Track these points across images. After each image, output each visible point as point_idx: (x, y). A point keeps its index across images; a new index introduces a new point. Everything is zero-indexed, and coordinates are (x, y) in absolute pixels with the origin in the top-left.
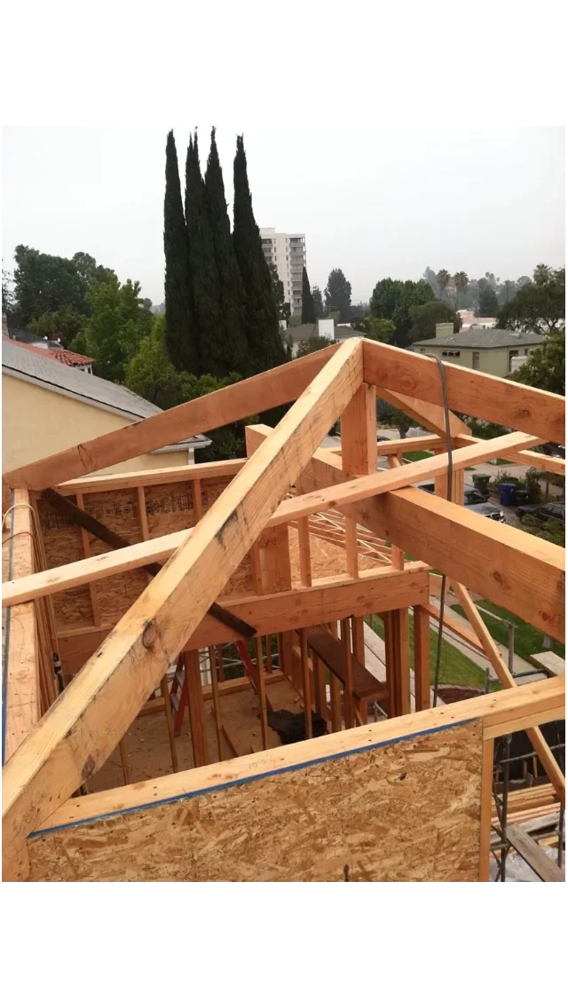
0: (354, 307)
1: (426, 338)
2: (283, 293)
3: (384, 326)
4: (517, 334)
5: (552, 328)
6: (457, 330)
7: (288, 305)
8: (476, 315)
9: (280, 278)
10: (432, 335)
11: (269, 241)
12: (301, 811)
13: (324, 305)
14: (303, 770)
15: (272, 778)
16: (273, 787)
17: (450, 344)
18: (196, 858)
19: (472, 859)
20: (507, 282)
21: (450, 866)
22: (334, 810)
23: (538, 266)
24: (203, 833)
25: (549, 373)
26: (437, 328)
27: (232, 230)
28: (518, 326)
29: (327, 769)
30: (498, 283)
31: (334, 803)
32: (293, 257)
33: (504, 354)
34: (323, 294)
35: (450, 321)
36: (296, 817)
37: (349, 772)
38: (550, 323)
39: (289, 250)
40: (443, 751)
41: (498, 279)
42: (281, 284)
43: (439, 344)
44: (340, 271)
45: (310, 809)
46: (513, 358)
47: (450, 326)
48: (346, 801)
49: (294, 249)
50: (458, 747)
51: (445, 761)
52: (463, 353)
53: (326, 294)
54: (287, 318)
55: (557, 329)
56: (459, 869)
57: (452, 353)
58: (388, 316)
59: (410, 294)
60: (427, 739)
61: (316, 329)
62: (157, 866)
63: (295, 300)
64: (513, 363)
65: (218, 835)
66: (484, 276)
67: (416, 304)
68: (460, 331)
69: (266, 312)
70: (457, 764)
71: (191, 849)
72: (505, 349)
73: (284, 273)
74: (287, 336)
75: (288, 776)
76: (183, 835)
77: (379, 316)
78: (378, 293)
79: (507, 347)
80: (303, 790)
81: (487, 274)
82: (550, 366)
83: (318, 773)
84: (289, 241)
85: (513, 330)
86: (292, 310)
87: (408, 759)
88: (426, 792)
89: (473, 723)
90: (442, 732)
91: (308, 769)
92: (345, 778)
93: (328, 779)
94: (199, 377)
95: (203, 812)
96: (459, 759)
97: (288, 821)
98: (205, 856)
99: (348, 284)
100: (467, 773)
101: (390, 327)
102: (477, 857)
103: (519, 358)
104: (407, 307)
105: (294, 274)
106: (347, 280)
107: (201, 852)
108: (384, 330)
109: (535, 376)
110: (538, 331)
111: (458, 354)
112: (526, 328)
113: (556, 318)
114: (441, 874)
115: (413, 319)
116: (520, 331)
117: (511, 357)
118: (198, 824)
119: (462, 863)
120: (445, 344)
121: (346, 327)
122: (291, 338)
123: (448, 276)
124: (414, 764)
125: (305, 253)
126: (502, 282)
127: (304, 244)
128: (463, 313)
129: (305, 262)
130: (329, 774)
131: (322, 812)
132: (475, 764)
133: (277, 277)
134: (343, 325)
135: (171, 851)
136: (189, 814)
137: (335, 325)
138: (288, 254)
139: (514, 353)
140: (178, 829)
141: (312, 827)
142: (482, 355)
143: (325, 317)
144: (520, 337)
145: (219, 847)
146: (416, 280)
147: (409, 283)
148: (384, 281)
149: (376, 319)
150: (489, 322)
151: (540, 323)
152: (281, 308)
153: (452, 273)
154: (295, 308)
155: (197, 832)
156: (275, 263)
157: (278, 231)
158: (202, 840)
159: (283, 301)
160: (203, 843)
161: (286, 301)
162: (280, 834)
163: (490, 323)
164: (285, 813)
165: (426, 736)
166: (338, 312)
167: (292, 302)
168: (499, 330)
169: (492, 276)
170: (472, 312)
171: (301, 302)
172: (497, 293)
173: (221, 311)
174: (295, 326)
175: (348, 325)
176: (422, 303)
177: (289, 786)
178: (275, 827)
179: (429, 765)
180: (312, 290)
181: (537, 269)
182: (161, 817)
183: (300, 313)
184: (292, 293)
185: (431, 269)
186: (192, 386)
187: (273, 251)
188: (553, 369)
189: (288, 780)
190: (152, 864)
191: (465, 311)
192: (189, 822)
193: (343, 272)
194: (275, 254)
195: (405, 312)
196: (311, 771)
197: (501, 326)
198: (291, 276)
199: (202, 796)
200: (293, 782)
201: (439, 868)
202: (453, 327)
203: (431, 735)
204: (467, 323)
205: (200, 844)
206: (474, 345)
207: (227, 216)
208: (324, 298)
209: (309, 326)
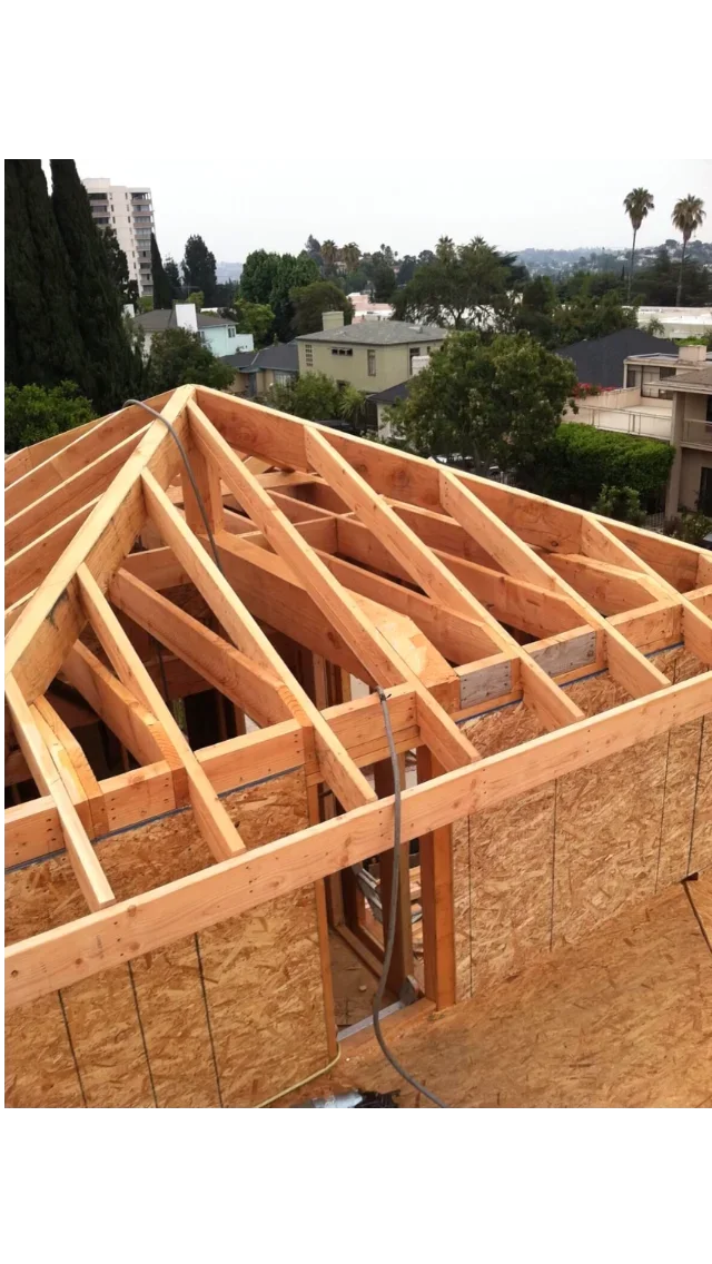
0: (221, 285)
1: (312, 331)
2: (126, 267)
3: (259, 313)
4: (417, 328)
5: (459, 320)
6: (348, 320)
7: (134, 285)
8: (372, 301)
9: (121, 248)
10: (319, 327)
11: (103, 196)
12: (145, 864)
13: (182, 282)
14: (144, 828)
15: (115, 837)
16: (117, 846)
17: (342, 339)
18: (51, 917)
19: (308, 895)
20: (407, 257)
21: (289, 903)
22: (176, 861)
23: (441, 240)
24: (57, 893)
25: (452, 379)
26: (324, 318)
27: (50, 192)
28: (418, 318)
29: (166, 825)
30: (397, 259)
31: (175, 855)
32: (136, 218)
33: (404, 353)
34: (179, 268)
35: (340, 310)
36: (141, 871)
37: (186, 825)
38: (456, 313)
39: (132, 209)
40: (272, 799)
41: (396, 254)
42: (123, 256)
43: (327, 338)
44: (200, 238)
45: (154, 862)
46: (414, 358)
47: (339, 315)
48: (186, 852)
49: (139, 207)
50: (285, 794)
51: (274, 807)
52: (357, 350)
53: (184, 269)
54: (134, 300)
55: (463, 320)
56: (298, 905)
57: (343, 350)
58: (263, 300)
59: (290, 272)
60: (256, 790)
61: (173, 318)
62: (17, 928)
63: (143, 275)
64: (414, 365)
65: (70, 894)
66: (379, 249)
67: (298, 284)
68: (354, 321)
69: (103, 300)
70: (285, 810)
71: (47, 909)
72: (404, 347)
73: (127, 241)
74: (135, 326)
75: (131, 834)
76: (38, 897)
77: (254, 301)
78: (249, 268)
79: (407, 343)
80: (146, 846)
81: (383, 246)
82: (452, 371)
83: (159, 828)
84: (130, 197)
85: (413, 322)
86: (141, 289)
87: (239, 808)
88: (259, 838)
89: (296, 772)
90: (269, 782)
91: (148, 826)
92: (183, 832)
93: (167, 833)
94: (21, 388)
95: (54, 874)
96: (287, 805)
97: (134, 874)
98: (60, 914)
99: (211, 256)
100: (296, 817)
101: (268, 314)
102: (312, 893)
103: (419, 358)
104: (287, 289)
105: (139, 241)
106: (209, 250)
107: (56, 912)
108: (259, 318)
109: (436, 383)
110: (441, 322)
111: (350, 352)
112: (429, 320)
113: (461, 308)
114: (282, 912)
115: (295, 305)
116: (421, 323)
117: (411, 357)
118: (50, 885)
119: (300, 900)
120: (334, 339)
121: (212, 313)
122: (140, 328)
123: (334, 249)
124: (247, 813)
125: (152, 213)
126: (400, 257)
127: (150, 201)
128: (355, 297)
129: (153, 225)
130: (168, 829)
131: (165, 864)
132: (301, 808)
133: (116, 245)
134: (209, 310)
135: (27, 913)
136: (42, 877)
137: (198, 311)
138: (130, 214)
139: (415, 352)
140: (33, 892)
141: (157, 878)
142: (378, 353)
143: (183, 300)
144: (421, 332)
145: (72, 905)
146: (295, 254)
147: (287, 258)
148: (256, 254)
149: (248, 304)
150: (385, 309)
151: (444, 311)
152: (125, 287)
153: (340, 245)
154: (145, 287)
155: (50, 893)
156: (113, 227)
157: (113, 183)
158: (56, 900)
159: (127, 278)
160: (56, 903)
161: (132, 277)
162: (128, 887)
163: (385, 311)
164: (131, 868)
165: (255, 787)
166: (201, 293)
167: (139, 279)
168: (396, 323)
169: (388, 249)
170: (366, 296)
171: (151, 278)
172: (396, 271)
173: (43, 300)
174: (146, 311)
175: (215, 310)
176: (305, 283)
177: (132, 843)
178: (123, 881)
179: (258, 813)
180: (164, 262)
181: (439, 243)
182: (15, 882)
183: (150, 294)
184: (138, 267)
185: (314, 237)
186: (13, 399)
187: (109, 210)
188: (455, 374)
189: (130, 838)
190: (12, 927)
191: (358, 294)
192: (42, 883)
193: (203, 239)
194: (112, 214)
195: (285, 295)
196: (152, 828)
197: (399, 316)
198: (136, 243)
199: (52, 860)
200: (136, 839)
201: (279, 906)
202: (342, 317)
203: (258, 785)
204: (361, 310)
205: (53, 905)
206: (369, 341)
207: (42, 173)
208: (181, 274)
209: (164, 312)
